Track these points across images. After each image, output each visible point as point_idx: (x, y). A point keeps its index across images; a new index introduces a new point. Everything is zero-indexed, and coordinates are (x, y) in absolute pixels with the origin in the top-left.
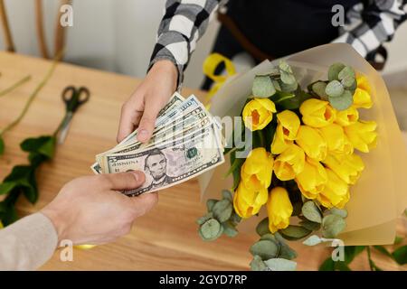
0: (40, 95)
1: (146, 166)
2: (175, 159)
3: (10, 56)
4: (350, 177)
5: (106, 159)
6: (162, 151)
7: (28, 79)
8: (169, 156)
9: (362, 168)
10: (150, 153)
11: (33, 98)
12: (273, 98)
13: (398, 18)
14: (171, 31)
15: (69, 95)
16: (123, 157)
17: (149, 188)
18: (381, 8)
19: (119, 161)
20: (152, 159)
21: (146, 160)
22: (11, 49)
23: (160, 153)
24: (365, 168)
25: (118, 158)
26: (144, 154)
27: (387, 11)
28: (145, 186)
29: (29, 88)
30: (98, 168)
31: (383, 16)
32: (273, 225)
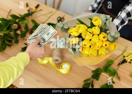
0: (51, 17)
3: (45, 6)
11: (49, 17)
15: (59, 19)
22: (46, 4)
29: (52, 13)
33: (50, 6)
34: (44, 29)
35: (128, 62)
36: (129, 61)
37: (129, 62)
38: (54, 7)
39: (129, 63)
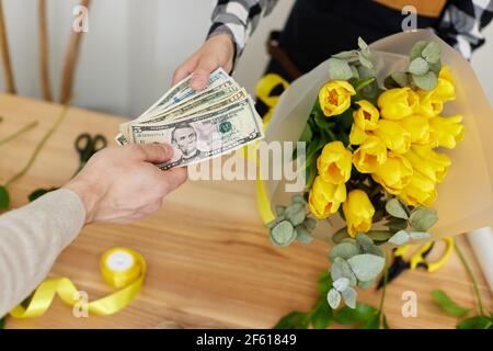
0: (50, 143)
1: (173, 139)
2: (206, 133)
4: (437, 173)
5: (131, 129)
6: (191, 124)
7: (34, 125)
8: (198, 129)
9: (449, 163)
10: (177, 126)
11: (40, 147)
12: (352, 81)
13: (475, 42)
14: (229, 14)
15: (83, 144)
16: (148, 129)
17: (179, 162)
18: (460, 31)
19: (145, 132)
20: (180, 132)
21: (173, 133)
22: (12, 90)
23: (189, 126)
24: (453, 163)
25: (143, 129)
26: (170, 126)
27: (467, 34)
28: (174, 160)
30: (122, 140)
31: (460, 38)
32: (353, 228)
33: (31, 95)
34: (229, 108)
35: (414, 265)
36: (417, 259)
37: (419, 265)
38: (48, 98)
39: (421, 269)
